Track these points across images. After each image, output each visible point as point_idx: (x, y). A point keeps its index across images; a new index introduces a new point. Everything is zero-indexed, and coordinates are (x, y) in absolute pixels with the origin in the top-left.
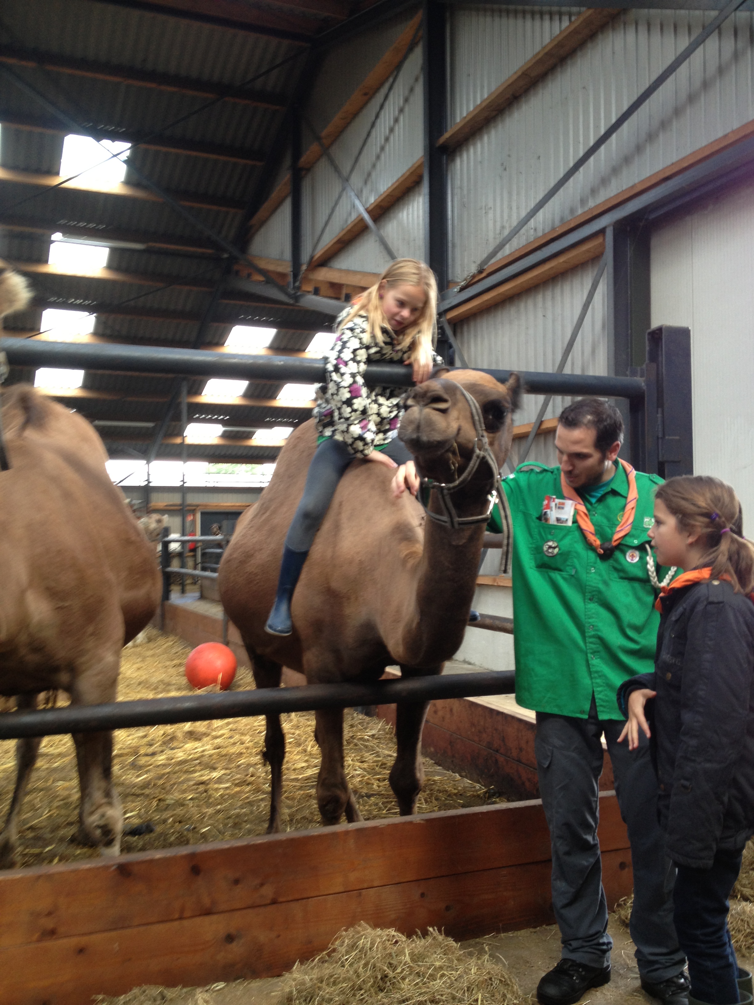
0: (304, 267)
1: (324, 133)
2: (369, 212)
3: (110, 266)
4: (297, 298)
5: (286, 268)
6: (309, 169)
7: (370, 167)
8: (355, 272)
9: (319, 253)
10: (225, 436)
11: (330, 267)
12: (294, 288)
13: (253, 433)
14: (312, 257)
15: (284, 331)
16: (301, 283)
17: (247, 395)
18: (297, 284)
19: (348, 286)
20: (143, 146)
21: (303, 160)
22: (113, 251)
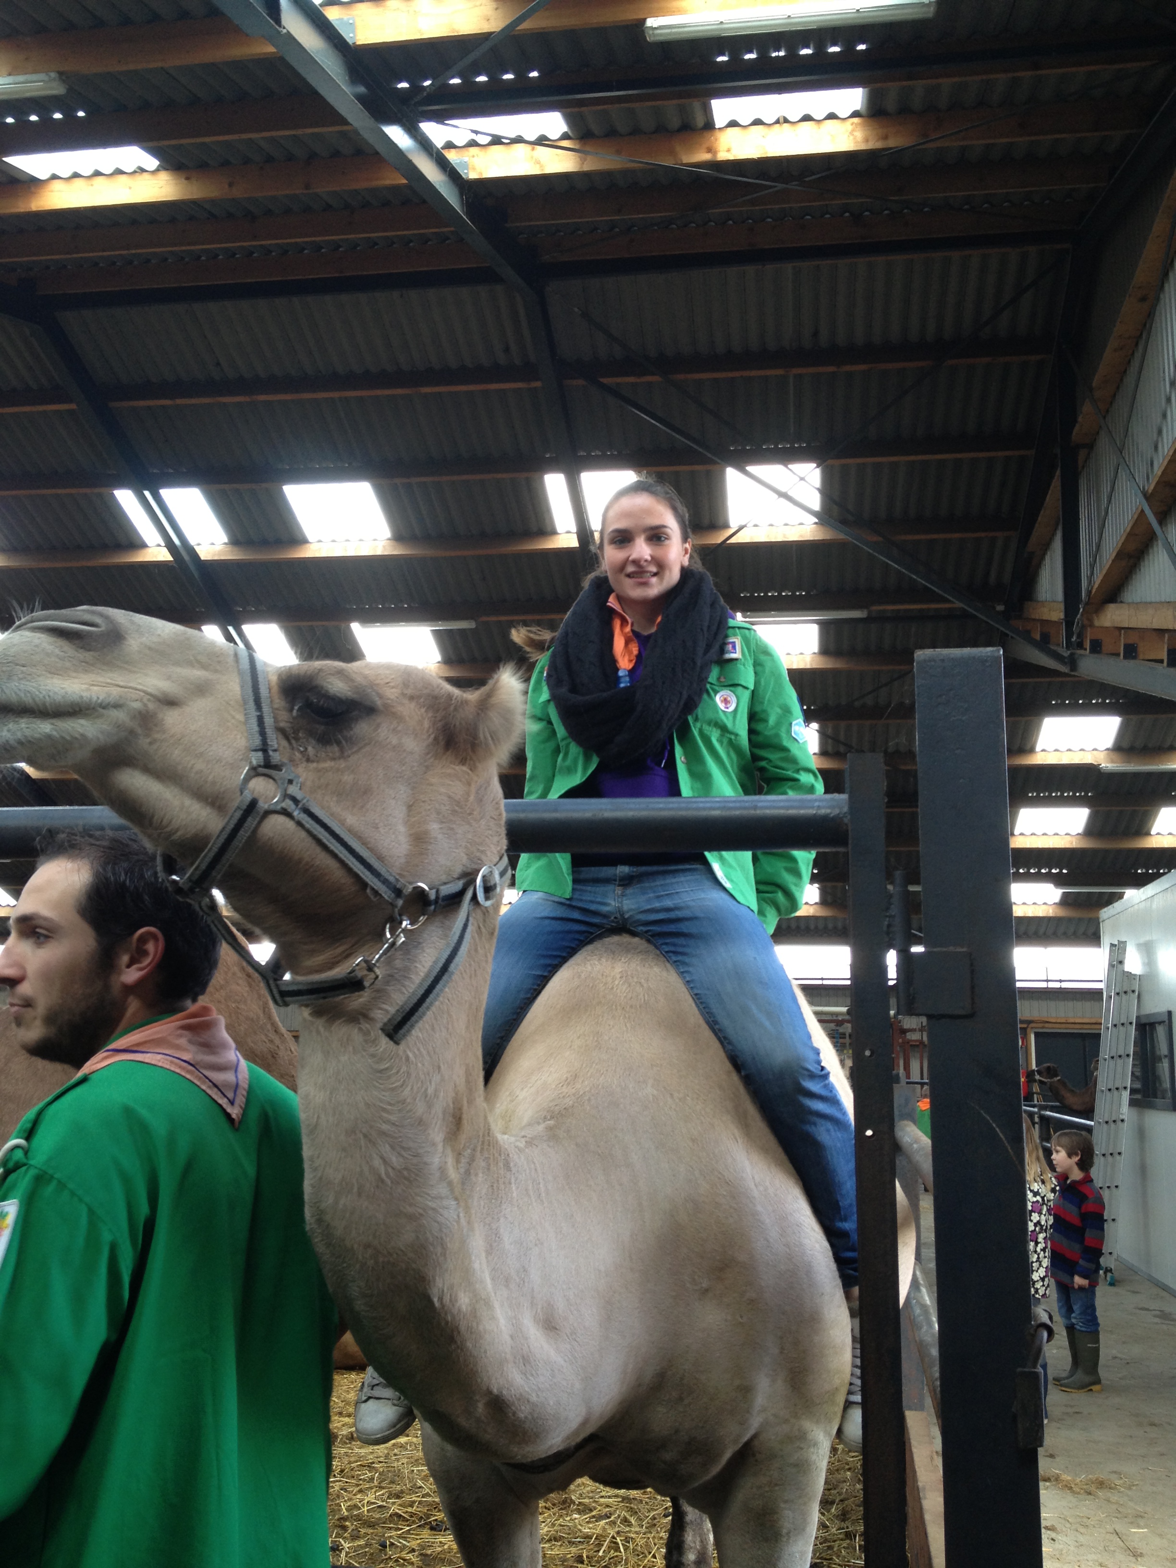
0: (1082, 608)
1: (1097, 380)
2: (1150, 504)
3: (825, 650)
4: (1072, 662)
5: (1059, 614)
7: (1159, 420)
9: (1098, 579)
10: (1066, 901)
12: (1069, 645)
15: (1134, 718)
16: (1079, 637)
17: (1090, 831)
18: (1074, 639)
20: (836, 462)
21: (1077, 433)
22: (825, 626)
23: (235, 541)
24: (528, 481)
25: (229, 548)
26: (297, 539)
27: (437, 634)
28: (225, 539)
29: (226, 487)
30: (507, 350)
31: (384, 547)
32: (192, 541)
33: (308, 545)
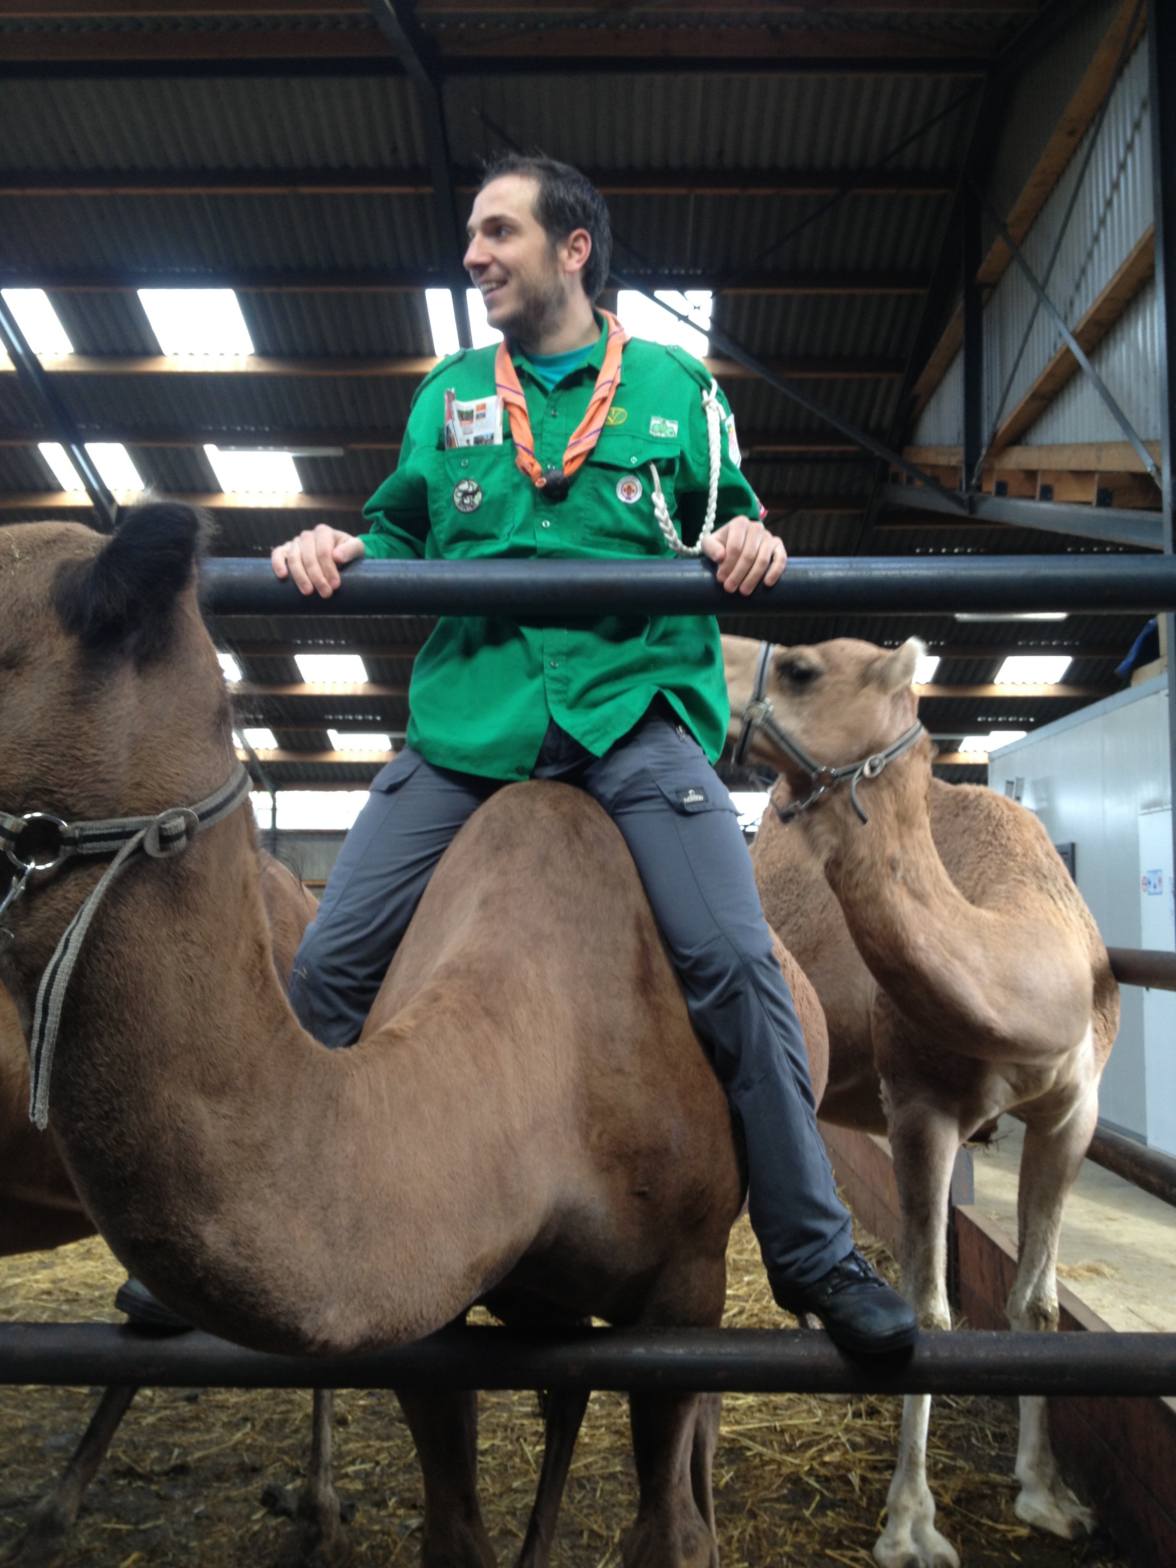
0: (984, 452)
1: (1011, 218)
2: (1077, 336)
4: (972, 505)
5: (957, 458)
6: (994, 286)
7: (1083, 258)
8: (1064, 446)
9: (1004, 424)
11: (1027, 444)
12: (968, 487)
13: (959, 742)
14: (995, 434)
16: (979, 479)
18: (974, 481)
19: (1044, 472)
20: (730, 292)
21: (983, 272)
23: (82, 351)
24: (407, 296)
25: (74, 359)
26: (152, 351)
27: (299, 461)
28: (71, 349)
29: (74, 289)
30: (394, 150)
31: (248, 363)
32: (35, 349)
33: (161, 359)
